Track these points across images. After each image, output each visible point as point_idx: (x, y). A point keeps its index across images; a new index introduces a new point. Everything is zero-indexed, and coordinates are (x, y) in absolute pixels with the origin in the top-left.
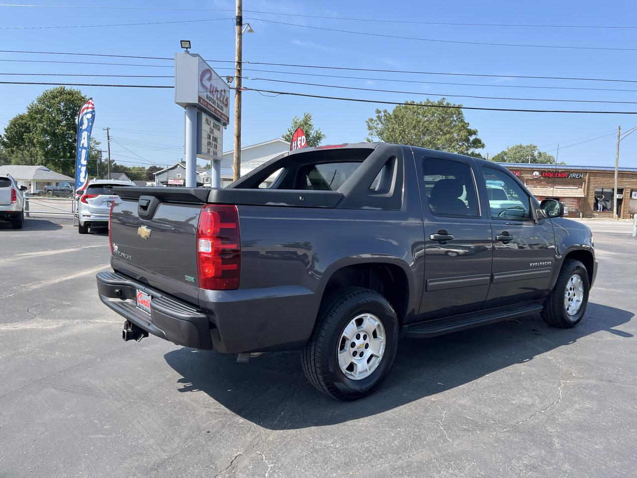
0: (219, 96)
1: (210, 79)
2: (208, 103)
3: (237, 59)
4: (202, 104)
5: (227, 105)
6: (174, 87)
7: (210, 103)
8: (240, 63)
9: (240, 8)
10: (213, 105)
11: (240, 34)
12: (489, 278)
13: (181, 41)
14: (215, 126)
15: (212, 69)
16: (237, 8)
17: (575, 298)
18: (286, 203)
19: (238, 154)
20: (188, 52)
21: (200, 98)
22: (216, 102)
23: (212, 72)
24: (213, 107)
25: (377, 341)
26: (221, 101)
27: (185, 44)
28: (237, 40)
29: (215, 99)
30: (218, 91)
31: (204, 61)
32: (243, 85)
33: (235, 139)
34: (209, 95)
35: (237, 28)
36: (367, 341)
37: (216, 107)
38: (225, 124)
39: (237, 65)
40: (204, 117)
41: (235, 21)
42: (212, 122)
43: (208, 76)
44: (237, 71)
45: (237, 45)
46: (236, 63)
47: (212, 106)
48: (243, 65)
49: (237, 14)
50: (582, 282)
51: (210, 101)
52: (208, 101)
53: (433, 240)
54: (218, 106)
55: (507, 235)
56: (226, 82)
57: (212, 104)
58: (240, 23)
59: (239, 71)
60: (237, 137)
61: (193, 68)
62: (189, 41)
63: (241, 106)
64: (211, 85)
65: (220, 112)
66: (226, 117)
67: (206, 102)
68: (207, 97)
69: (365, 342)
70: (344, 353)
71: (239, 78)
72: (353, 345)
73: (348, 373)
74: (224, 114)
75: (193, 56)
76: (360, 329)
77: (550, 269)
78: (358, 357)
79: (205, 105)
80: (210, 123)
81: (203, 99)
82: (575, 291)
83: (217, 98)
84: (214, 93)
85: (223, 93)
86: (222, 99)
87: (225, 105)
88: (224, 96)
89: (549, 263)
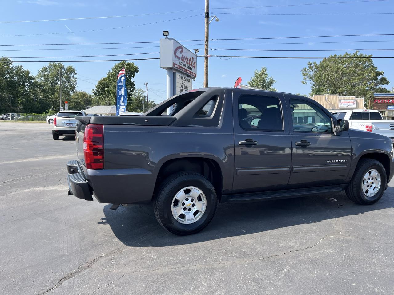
0: (188, 62)
1: (181, 52)
2: (180, 66)
3: (205, 38)
4: (176, 67)
5: (194, 67)
6: (159, 58)
7: (182, 66)
8: (207, 41)
9: (208, 7)
10: (184, 67)
11: (207, 23)
12: (289, 169)
13: (163, 32)
14: (186, 79)
15: (183, 46)
16: (206, 8)
17: (374, 186)
18: (135, 123)
20: (167, 38)
21: (174, 64)
22: (187, 65)
23: (183, 48)
24: (184, 68)
25: (201, 203)
26: (190, 64)
27: (166, 33)
28: (206, 27)
29: (185, 63)
30: (188, 59)
31: (177, 42)
32: (209, 54)
34: (181, 61)
35: (206, 19)
36: (194, 202)
37: (186, 68)
38: (194, 78)
39: (206, 42)
40: (178, 75)
41: (204, 16)
42: (184, 77)
43: (180, 50)
44: (205, 46)
45: (206, 30)
46: (205, 41)
47: (183, 68)
48: (209, 42)
49: (206, 11)
50: (379, 175)
51: (182, 65)
52: (181, 65)
53: (240, 145)
54: (188, 68)
55: (306, 142)
56: (194, 53)
57: (183, 67)
58: (207, 16)
59: (207, 45)
61: (170, 47)
62: (168, 32)
64: (182, 56)
65: (190, 71)
66: (194, 73)
67: (179, 66)
68: (180, 63)
69: (192, 203)
70: (176, 208)
71: (207, 50)
72: (183, 204)
73: (180, 220)
74: (192, 72)
75: (170, 39)
76: (188, 195)
77: (346, 165)
78: (187, 211)
79: (178, 68)
80: (182, 78)
81: (176, 64)
82: (373, 181)
83: (187, 63)
84: (185, 60)
85: (192, 60)
86: (191, 63)
87: (193, 66)
88: (192, 62)
89: (345, 161)
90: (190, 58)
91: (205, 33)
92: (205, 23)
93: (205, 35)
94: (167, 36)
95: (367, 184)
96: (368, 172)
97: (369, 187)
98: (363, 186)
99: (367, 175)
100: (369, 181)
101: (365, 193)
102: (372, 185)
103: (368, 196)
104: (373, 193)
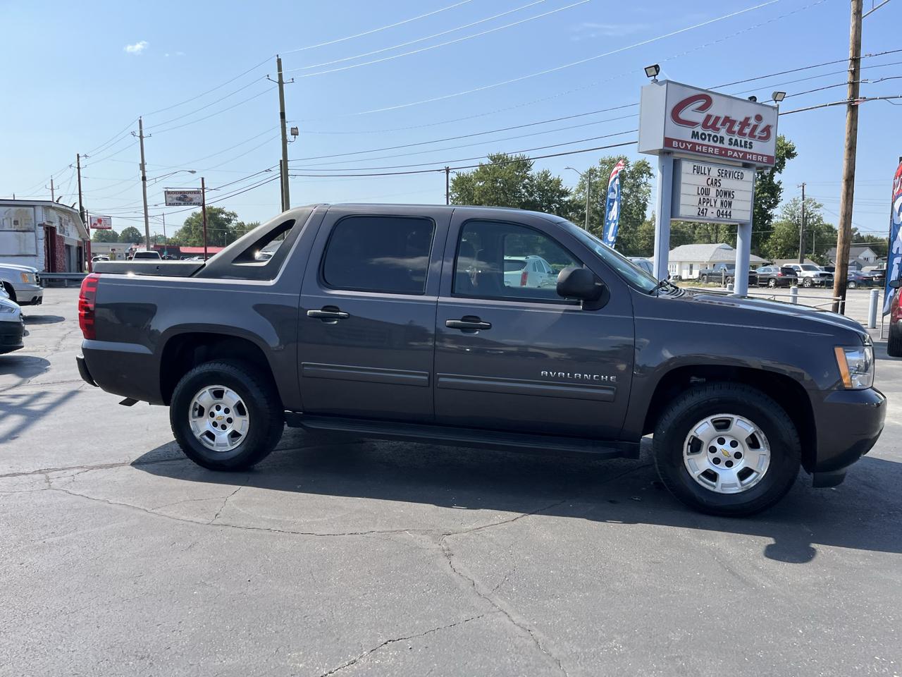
0: (736, 128)
1: (704, 108)
2: (694, 144)
3: (850, 54)
4: (678, 148)
5: (765, 138)
7: (705, 142)
8: (856, 60)
10: (718, 144)
12: (426, 378)
13: (645, 69)
14: (725, 174)
17: (741, 463)
19: (846, 208)
20: (655, 81)
21: (668, 141)
22: (727, 137)
23: (711, 95)
24: (714, 147)
25: (241, 418)
26: (741, 133)
27: (652, 71)
28: (852, 23)
29: (722, 134)
30: (733, 122)
32: (861, 95)
33: (842, 186)
34: (701, 131)
36: (230, 415)
37: (726, 145)
39: (851, 64)
42: (714, 170)
43: (700, 103)
44: (850, 74)
45: (852, 33)
46: (850, 61)
47: (708, 146)
48: (862, 64)
51: (704, 139)
52: (699, 141)
53: (310, 316)
54: (734, 144)
55: (476, 321)
57: (712, 143)
59: (855, 73)
60: (847, 181)
61: (659, 102)
62: (656, 67)
63: (856, 130)
64: (709, 117)
65: (741, 152)
66: (763, 156)
67: (690, 143)
68: (695, 135)
69: (227, 416)
70: (198, 420)
71: (854, 85)
72: (212, 415)
73: (205, 440)
74: (753, 154)
75: (661, 84)
76: (219, 401)
77: (612, 389)
78: (219, 429)
79: (686, 148)
80: (707, 172)
81: (679, 141)
82: (739, 449)
83: (730, 131)
84: (718, 125)
85: (753, 122)
86: (747, 131)
87: (760, 138)
88: (755, 127)
89: (609, 378)
90: (747, 119)
91: (851, 41)
92: (852, 13)
93: (851, 46)
94: (655, 76)
95: (712, 456)
96: (709, 419)
97: (722, 466)
98: (686, 457)
99: (704, 429)
100: (718, 446)
101: (697, 480)
102: (734, 460)
103: (711, 489)
104: (735, 485)
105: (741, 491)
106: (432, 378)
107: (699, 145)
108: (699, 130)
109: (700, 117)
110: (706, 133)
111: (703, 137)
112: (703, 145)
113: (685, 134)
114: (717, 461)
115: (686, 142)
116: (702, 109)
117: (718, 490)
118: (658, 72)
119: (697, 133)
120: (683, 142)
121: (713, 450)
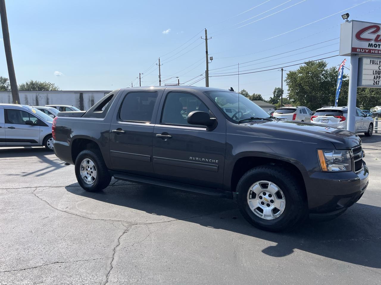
2: (370, 50)
4: (361, 52)
13: (342, 16)
18: (69, 116)
20: (348, 21)
27: (345, 16)
40: (366, 62)
43: (372, 30)
47: (379, 50)
52: (371, 48)
53: (113, 132)
55: (166, 135)
67: (367, 49)
68: (370, 45)
69: (91, 170)
70: (83, 171)
72: (87, 170)
73: (85, 179)
75: (350, 22)
76: (89, 164)
77: (216, 166)
78: (89, 175)
79: (365, 52)
80: (378, 63)
81: (360, 49)
82: (272, 198)
89: (215, 161)
94: (347, 19)
95: (261, 201)
96: (258, 183)
97: (265, 206)
98: (249, 201)
99: (256, 187)
100: (263, 196)
101: (253, 211)
102: (270, 204)
103: (260, 216)
104: (270, 216)
105: (273, 219)
106: (151, 158)
107: (373, 50)
108: (373, 42)
109: (374, 36)
110: (377, 44)
111: (375, 46)
112: (375, 50)
113: (365, 45)
114: (263, 203)
115: (365, 49)
116: (374, 32)
117: (263, 217)
118: (348, 17)
119: (372, 44)
120: (363, 49)
121: (261, 198)
